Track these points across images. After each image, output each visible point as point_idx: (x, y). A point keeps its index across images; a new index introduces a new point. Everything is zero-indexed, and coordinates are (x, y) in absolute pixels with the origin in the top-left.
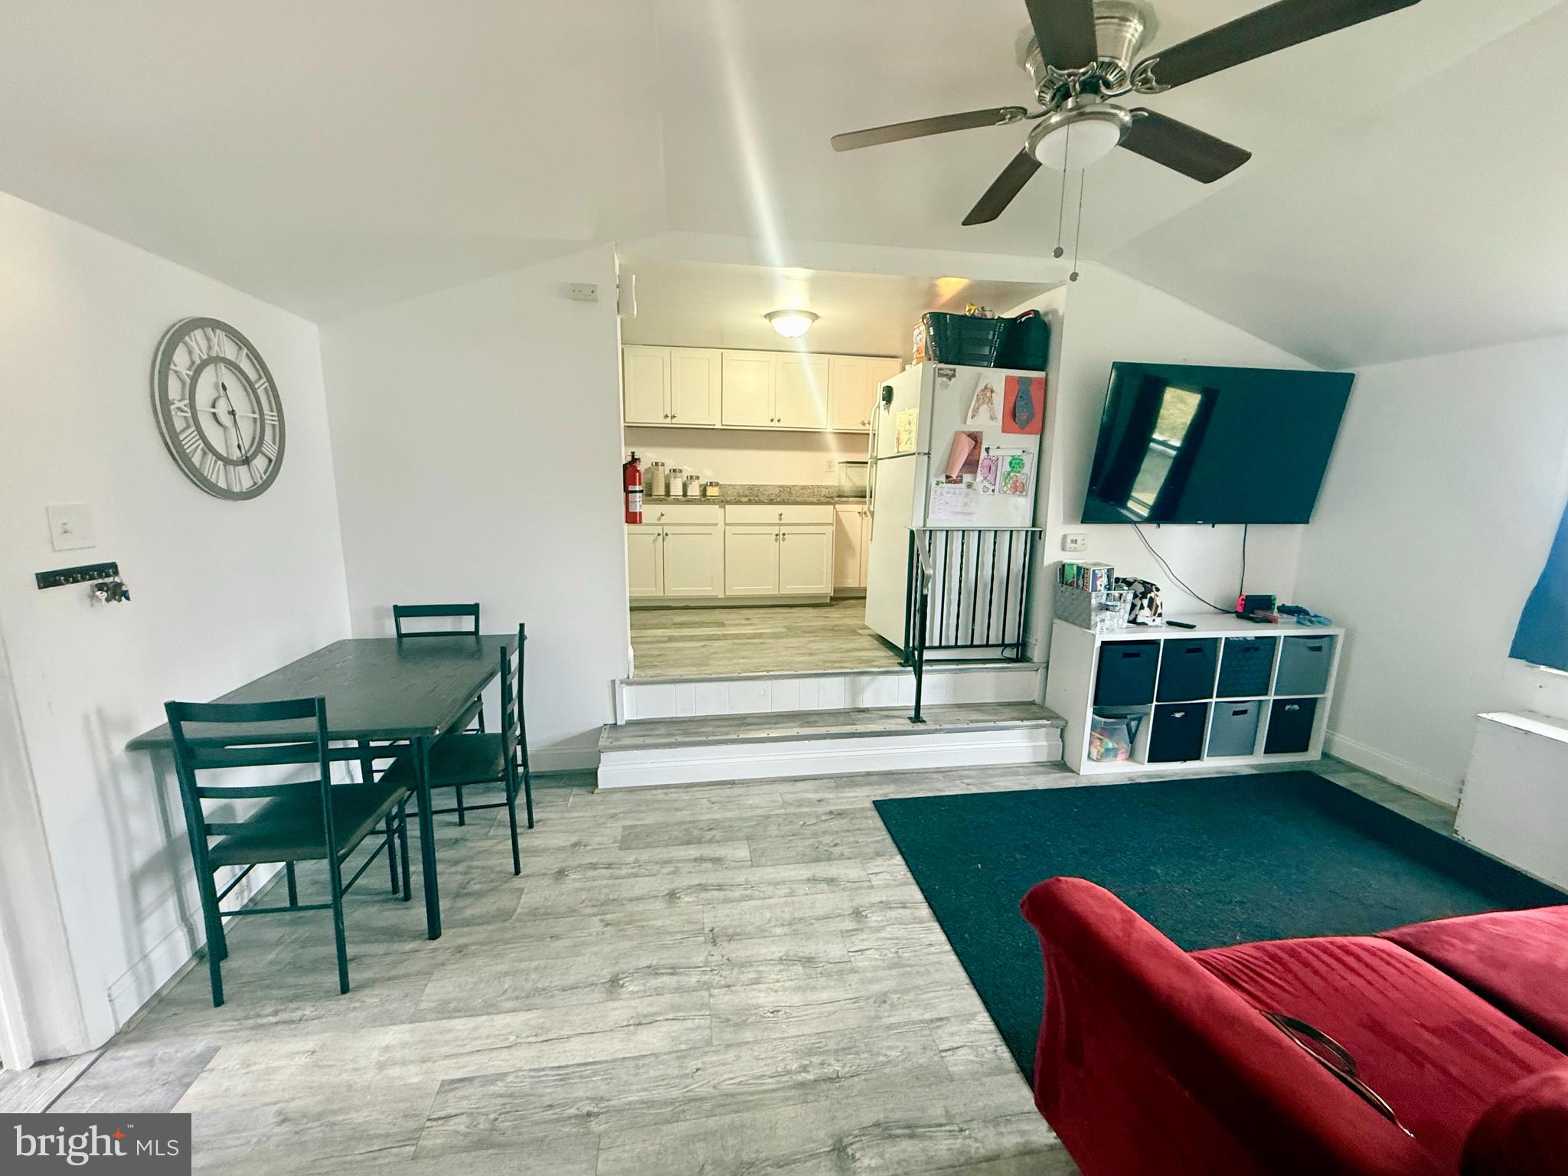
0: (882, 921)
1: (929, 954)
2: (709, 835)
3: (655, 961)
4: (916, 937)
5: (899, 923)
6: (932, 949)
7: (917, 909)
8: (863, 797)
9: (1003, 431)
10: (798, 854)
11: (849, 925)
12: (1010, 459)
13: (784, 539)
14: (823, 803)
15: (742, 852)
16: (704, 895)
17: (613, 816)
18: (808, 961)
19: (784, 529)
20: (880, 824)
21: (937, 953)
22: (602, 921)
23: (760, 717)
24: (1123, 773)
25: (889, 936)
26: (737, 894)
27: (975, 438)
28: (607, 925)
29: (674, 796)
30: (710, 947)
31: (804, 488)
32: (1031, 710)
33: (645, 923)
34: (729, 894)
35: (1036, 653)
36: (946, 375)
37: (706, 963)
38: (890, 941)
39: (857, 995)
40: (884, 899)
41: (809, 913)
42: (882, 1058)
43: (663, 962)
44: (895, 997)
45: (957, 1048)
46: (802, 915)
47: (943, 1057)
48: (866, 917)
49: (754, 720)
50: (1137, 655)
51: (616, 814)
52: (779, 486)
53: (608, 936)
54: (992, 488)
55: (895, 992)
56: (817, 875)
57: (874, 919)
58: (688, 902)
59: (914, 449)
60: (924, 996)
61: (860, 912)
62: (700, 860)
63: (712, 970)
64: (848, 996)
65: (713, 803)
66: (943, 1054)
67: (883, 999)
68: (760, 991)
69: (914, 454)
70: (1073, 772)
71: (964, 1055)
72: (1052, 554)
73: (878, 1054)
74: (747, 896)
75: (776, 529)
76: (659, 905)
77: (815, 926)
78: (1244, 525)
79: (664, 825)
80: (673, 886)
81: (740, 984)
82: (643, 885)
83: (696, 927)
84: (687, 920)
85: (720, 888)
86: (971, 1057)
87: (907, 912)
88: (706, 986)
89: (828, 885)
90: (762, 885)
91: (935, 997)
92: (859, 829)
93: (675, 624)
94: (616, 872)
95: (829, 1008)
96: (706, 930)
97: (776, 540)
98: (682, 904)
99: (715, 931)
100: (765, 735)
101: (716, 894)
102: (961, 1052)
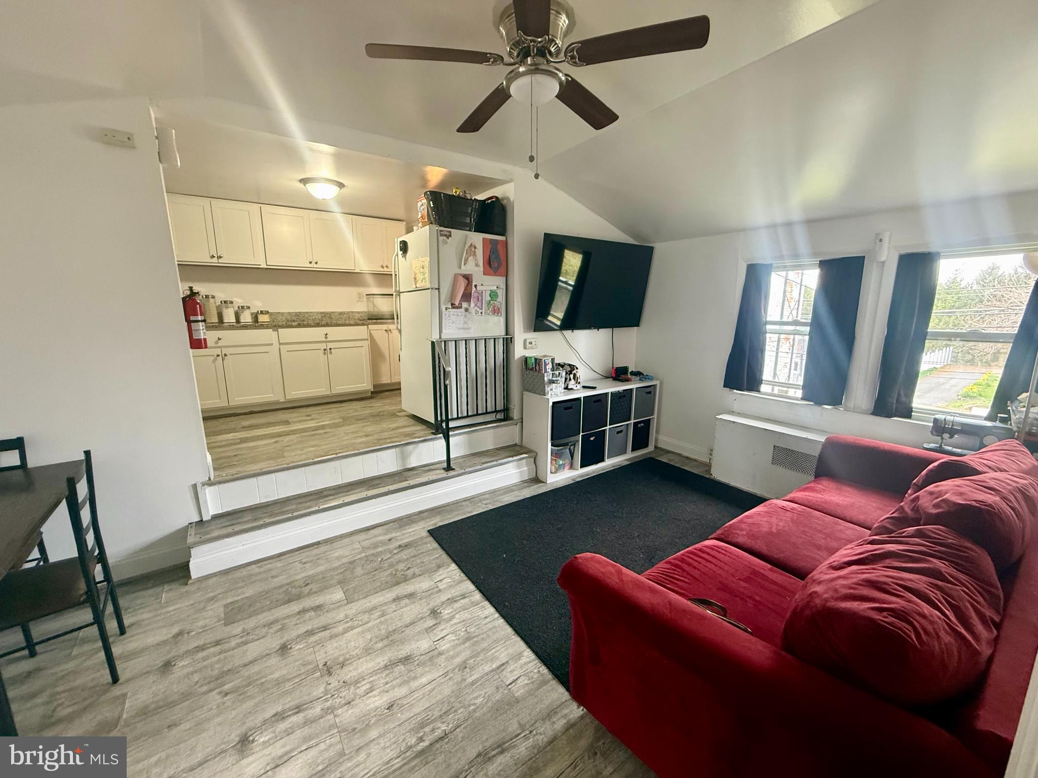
0: (451, 612)
1: (486, 624)
2: (306, 590)
3: (280, 708)
4: (476, 615)
5: (464, 610)
6: (488, 620)
7: (472, 596)
8: (420, 530)
9: (484, 274)
10: (382, 584)
11: (430, 622)
12: (489, 292)
13: (331, 353)
14: (393, 541)
15: (338, 595)
16: (313, 639)
17: (212, 599)
18: (406, 660)
19: (330, 345)
20: (436, 545)
21: (492, 621)
22: (220, 693)
23: (334, 489)
24: (569, 478)
25: (458, 621)
26: (340, 628)
27: (468, 278)
28: (227, 694)
29: (269, 566)
30: (326, 678)
31: (341, 313)
32: (515, 450)
33: (263, 680)
34: (335, 631)
35: (515, 414)
36: (445, 235)
37: (326, 692)
38: (460, 624)
39: (446, 671)
40: (450, 596)
41: (400, 624)
42: (472, 707)
43: (287, 706)
44: (472, 661)
45: (517, 679)
46: (394, 628)
47: (509, 689)
48: (441, 613)
49: (329, 492)
50: (571, 408)
51: (215, 596)
52: (321, 313)
53: (228, 704)
54: (480, 311)
55: (471, 657)
56: (399, 595)
57: (446, 612)
58: (300, 649)
59: (428, 286)
60: (489, 654)
61: (436, 611)
62: (304, 611)
63: (333, 695)
64: (441, 674)
65: (305, 563)
66: (510, 687)
67: (464, 666)
68: (375, 696)
69: (429, 289)
70: (544, 482)
71: (521, 682)
72: (519, 352)
73: (469, 705)
74: (348, 627)
75: (323, 346)
76: (274, 660)
77: (406, 632)
78: (611, 329)
79: (264, 593)
80: (283, 641)
81: (358, 697)
82: (254, 649)
83: (311, 667)
84: (301, 664)
85: (325, 628)
86: (526, 682)
87: (467, 600)
88: (330, 711)
89: (409, 599)
90: (359, 615)
91: (496, 652)
92: (422, 553)
93: (244, 427)
94: (226, 646)
95: (429, 687)
96: (320, 667)
97: (325, 354)
98: (295, 653)
99: (328, 663)
100: (341, 502)
101: (322, 634)
102: (519, 681)
